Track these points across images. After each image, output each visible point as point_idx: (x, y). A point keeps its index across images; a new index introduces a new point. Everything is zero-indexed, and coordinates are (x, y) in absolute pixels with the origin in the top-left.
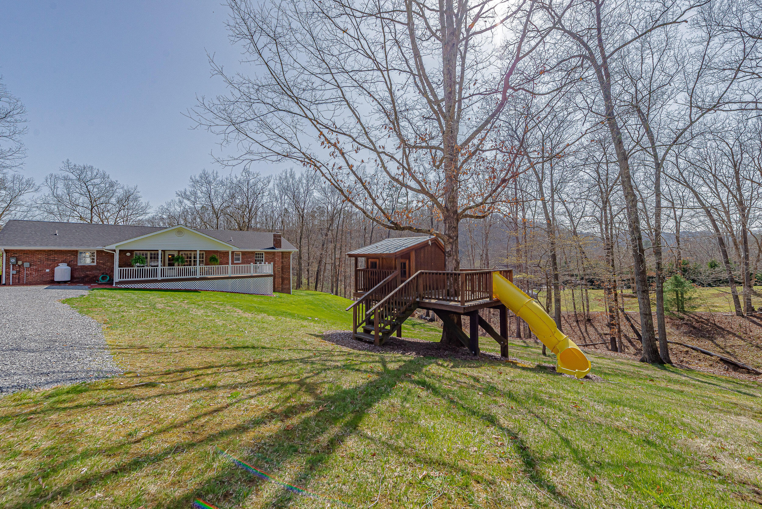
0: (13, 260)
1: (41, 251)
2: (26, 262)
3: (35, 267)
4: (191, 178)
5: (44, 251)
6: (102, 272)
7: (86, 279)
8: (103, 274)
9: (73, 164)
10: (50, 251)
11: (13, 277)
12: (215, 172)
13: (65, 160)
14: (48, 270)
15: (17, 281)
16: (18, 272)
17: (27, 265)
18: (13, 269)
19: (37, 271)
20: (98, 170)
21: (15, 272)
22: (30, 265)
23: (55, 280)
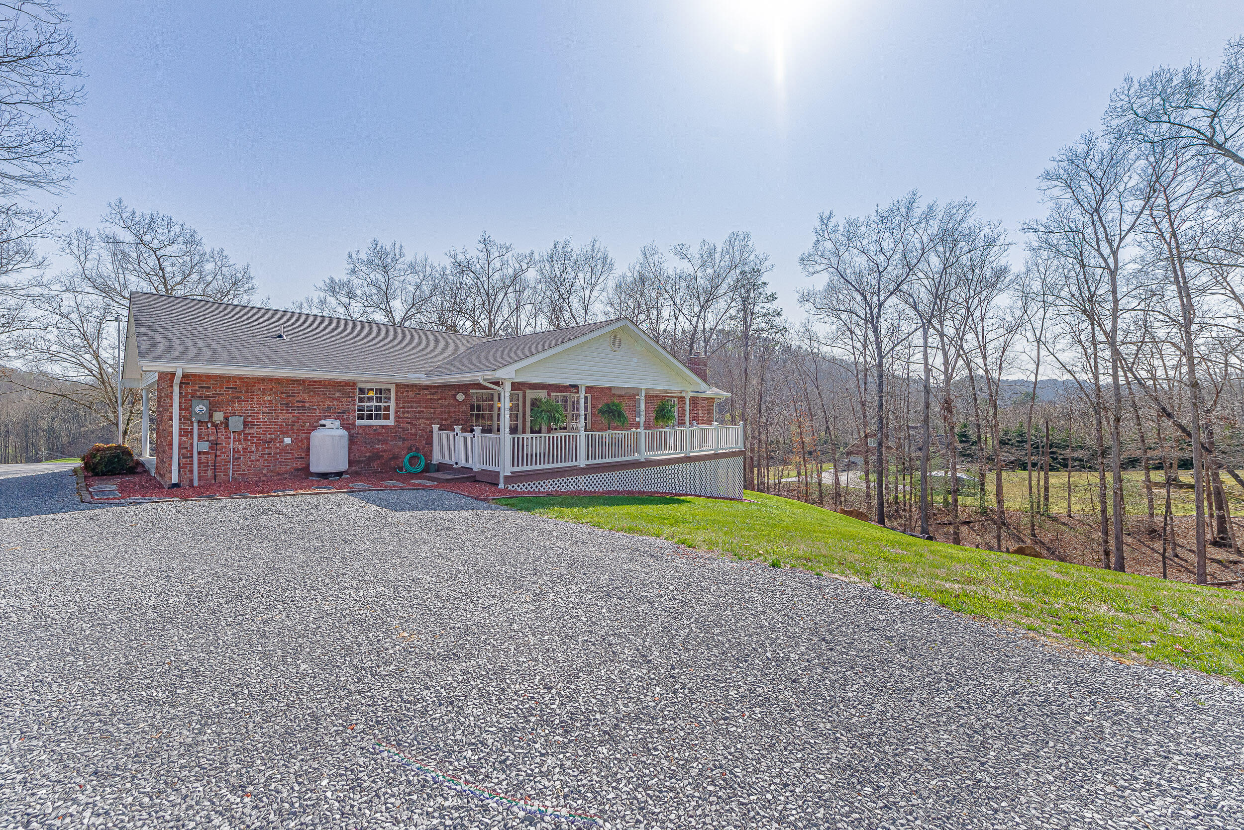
0: (200, 409)
1: (271, 380)
2: (233, 414)
3: (255, 430)
4: (350, 257)
5: (278, 381)
6: (408, 444)
7: (375, 465)
8: (410, 449)
9: (130, 209)
10: (294, 381)
11: (199, 459)
12: (398, 246)
13: (113, 201)
14: (288, 441)
15: (210, 473)
16: (214, 445)
17: (236, 423)
18: (200, 438)
19: (260, 441)
20: (183, 226)
21: (205, 446)
22: (245, 424)
23: (314, 469)
